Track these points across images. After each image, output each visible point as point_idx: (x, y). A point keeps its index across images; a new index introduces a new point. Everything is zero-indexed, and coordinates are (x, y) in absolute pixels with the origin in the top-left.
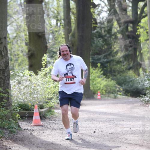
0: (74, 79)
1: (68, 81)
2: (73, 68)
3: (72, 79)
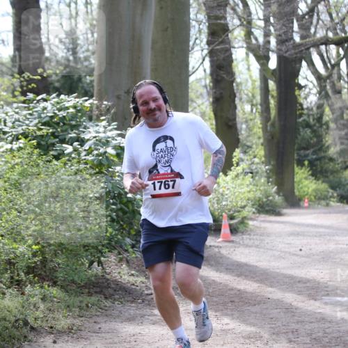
1: (160, 189)
2: (173, 149)
3: (171, 183)
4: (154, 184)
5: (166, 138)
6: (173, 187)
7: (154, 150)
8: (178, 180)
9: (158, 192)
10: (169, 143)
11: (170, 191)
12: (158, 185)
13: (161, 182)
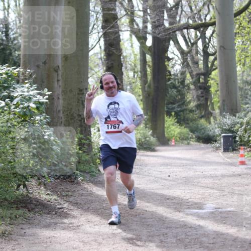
0: (119, 125)
1: (111, 128)
2: (118, 109)
3: (117, 126)
4: (108, 126)
5: (115, 103)
6: (118, 128)
7: (108, 108)
8: (121, 124)
9: (110, 130)
10: (117, 106)
11: (117, 130)
12: (110, 127)
13: (112, 125)
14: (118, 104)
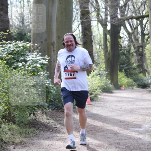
0: (74, 73)
1: (68, 75)
3: (73, 74)
13: (69, 73)
14: (74, 57)
